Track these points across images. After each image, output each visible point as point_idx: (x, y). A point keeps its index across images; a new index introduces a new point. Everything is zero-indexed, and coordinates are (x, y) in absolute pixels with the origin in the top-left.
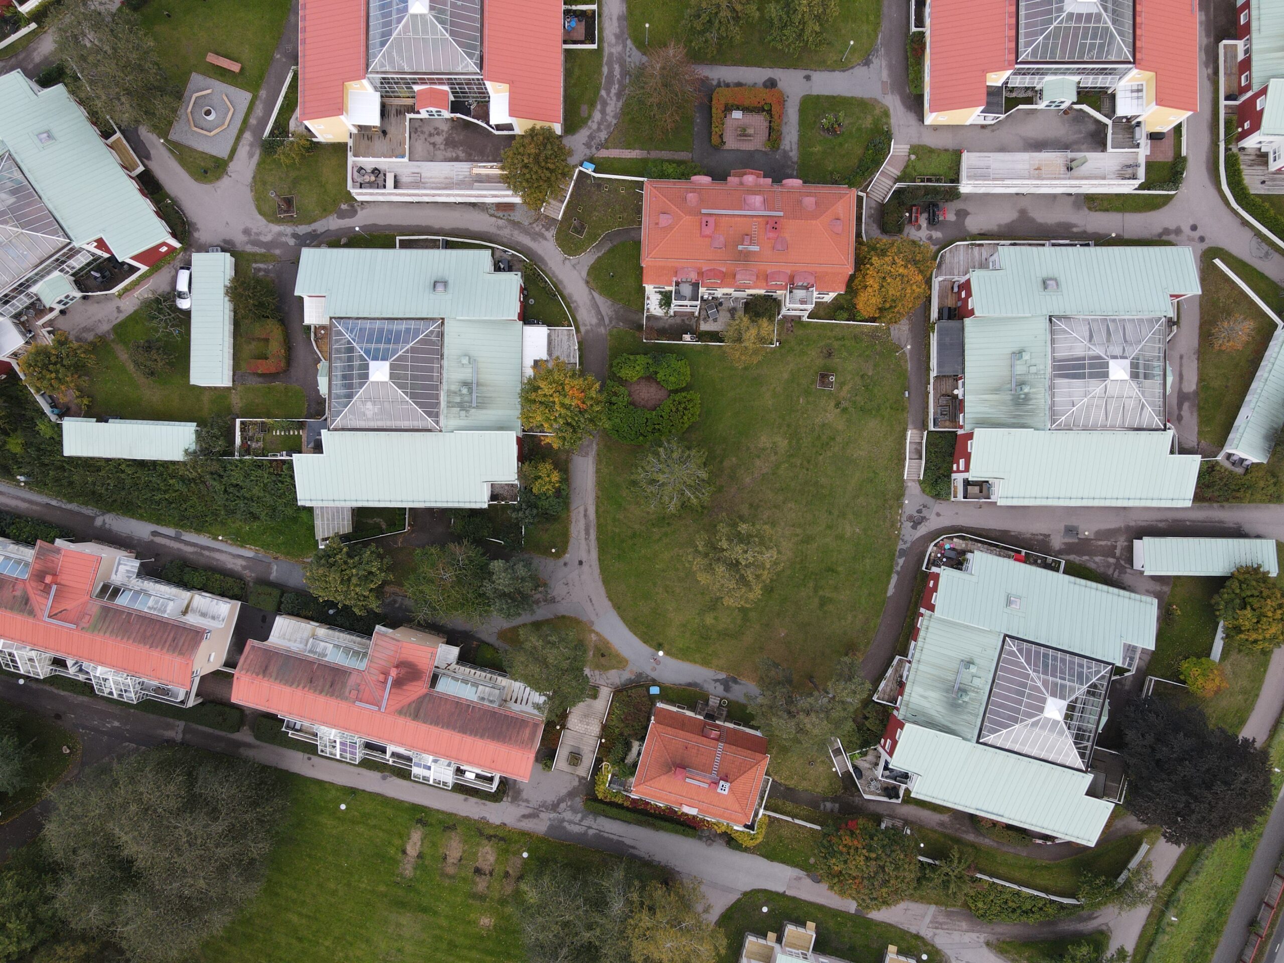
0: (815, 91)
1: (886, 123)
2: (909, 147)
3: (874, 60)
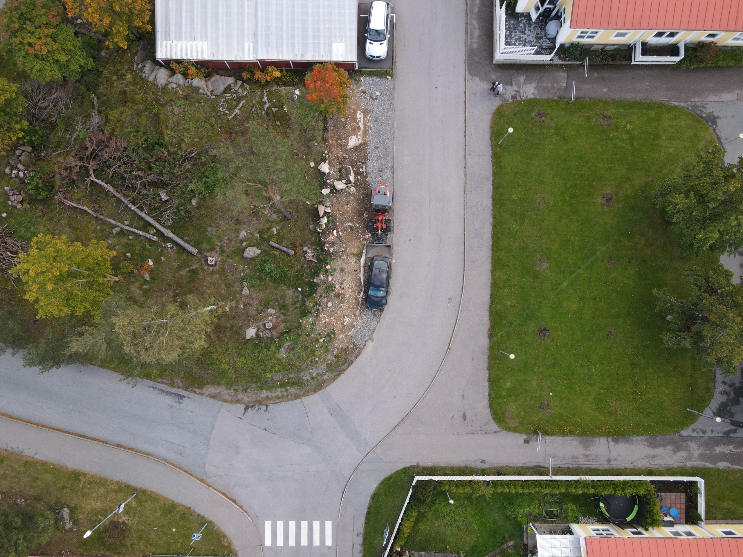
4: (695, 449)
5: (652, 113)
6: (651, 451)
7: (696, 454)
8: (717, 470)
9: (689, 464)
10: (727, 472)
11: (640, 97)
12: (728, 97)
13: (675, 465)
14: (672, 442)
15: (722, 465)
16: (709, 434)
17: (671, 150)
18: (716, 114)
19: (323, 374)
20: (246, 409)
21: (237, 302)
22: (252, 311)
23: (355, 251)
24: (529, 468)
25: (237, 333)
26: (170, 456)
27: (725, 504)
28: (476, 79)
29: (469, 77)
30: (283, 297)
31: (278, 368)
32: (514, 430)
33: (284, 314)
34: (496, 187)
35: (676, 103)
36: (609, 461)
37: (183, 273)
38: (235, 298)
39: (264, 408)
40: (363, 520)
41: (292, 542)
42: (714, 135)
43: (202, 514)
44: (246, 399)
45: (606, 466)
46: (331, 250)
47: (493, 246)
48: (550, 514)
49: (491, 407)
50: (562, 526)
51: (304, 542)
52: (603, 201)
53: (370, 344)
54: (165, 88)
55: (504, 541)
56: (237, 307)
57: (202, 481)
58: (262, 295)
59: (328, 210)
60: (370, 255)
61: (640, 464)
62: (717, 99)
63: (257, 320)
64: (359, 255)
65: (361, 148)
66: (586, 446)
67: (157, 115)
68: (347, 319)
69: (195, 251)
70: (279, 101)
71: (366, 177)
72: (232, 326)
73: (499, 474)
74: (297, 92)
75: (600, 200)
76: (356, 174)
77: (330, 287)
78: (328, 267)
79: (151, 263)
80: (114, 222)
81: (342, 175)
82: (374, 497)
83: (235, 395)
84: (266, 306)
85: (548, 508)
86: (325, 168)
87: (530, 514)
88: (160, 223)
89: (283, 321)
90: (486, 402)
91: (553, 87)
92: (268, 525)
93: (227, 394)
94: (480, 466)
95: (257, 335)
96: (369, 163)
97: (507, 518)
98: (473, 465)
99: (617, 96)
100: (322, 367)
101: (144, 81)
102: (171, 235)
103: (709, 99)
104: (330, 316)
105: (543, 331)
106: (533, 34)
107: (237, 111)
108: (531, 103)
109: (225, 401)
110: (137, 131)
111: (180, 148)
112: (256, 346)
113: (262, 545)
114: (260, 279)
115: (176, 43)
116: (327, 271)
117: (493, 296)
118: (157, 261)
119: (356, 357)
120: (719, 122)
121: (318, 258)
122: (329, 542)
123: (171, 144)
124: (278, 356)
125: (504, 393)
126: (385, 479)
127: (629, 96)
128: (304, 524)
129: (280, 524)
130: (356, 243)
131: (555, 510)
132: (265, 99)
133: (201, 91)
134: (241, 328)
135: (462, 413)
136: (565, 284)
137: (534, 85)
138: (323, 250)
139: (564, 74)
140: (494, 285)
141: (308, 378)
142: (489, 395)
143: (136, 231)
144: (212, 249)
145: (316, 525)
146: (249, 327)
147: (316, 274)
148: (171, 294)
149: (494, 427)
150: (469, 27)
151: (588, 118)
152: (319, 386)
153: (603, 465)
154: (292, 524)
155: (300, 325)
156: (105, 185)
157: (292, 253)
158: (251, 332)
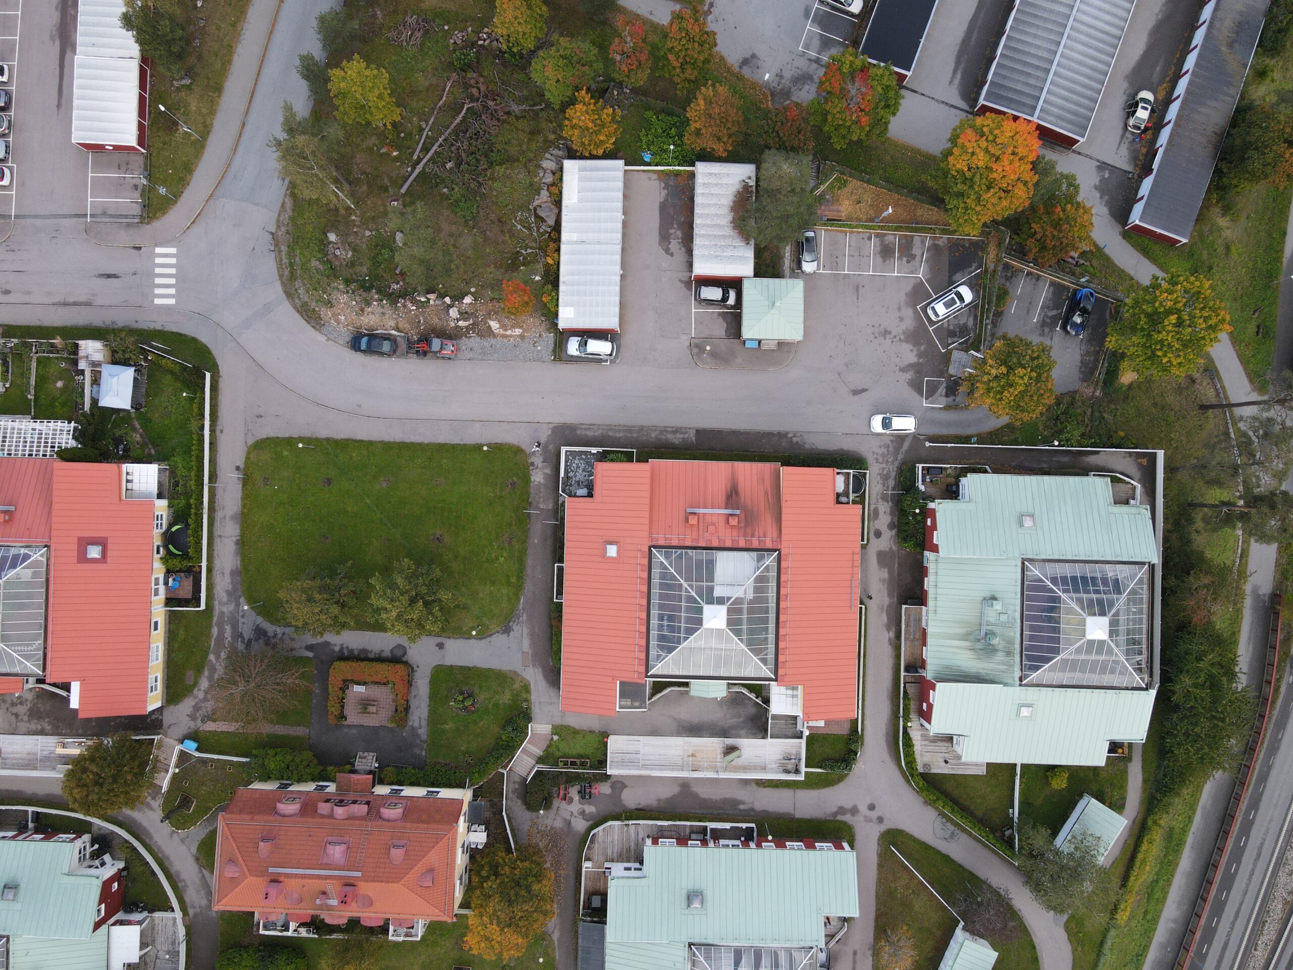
0: (448, 662)
1: (526, 700)
2: (550, 727)
3: (515, 627)
4: (228, 609)
5: (513, 580)
6: (227, 572)
7: (225, 609)
8: (211, 627)
9: (216, 603)
10: (209, 635)
11: (529, 570)
12: (526, 644)
13: (215, 591)
14: (235, 590)
15: (215, 631)
16: (241, 620)
17: (481, 595)
18: (511, 633)
19: (300, 299)
20: (272, 233)
21: (359, 226)
22: (351, 239)
23: (400, 325)
24: (215, 469)
25: (333, 225)
26: (233, 168)
27: (181, 632)
28: (550, 432)
29: (552, 426)
30: (361, 265)
31: (303, 260)
32: (248, 457)
33: (347, 265)
34: (454, 447)
35: (522, 600)
36: (220, 537)
37: (386, 181)
38: (363, 224)
39: (272, 248)
40: (175, 330)
41: (158, 270)
42: (493, 631)
43: (184, 195)
44: (280, 233)
45: (216, 534)
46: (399, 305)
47: (404, 443)
48: (176, 484)
49: (268, 438)
50: (166, 493)
51: (158, 281)
52: (438, 536)
53: (323, 338)
54: (539, 167)
55: (155, 446)
56: (355, 225)
57: (211, 195)
58: (364, 246)
59: (432, 302)
60: (398, 339)
61: (217, 563)
62: (525, 635)
63: (343, 243)
64: (398, 329)
65: (490, 332)
66: (233, 518)
67: (518, 160)
68: (343, 318)
69: (403, 191)
70: (529, 263)
71: (466, 337)
72: (338, 222)
73: (211, 444)
74: (538, 278)
75: (438, 532)
76: (467, 327)
77: (369, 304)
78: (385, 302)
79: (395, 154)
80: (430, 123)
81: (464, 315)
82: (194, 340)
83: (284, 225)
84: (354, 250)
85: (181, 482)
86: (468, 300)
87: (176, 468)
88: (429, 161)
89: (341, 264)
90: (272, 435)
91: (539, 498)
92: (173, 250)
93: (286, 217)
94: (219, 428)
95: (331, 242)
96: (478, 339)
97: (174, 449)
98: (219, 423)
99: (530, 552)
100: (305, 298)
101: (546, 150)
102: (417, 171)
103: (524, 629)
104: (345, 303)
105: (329, 481)
106: (582, 478)
107: (519, 227)
108: (527, 479)
109: (279, 215)
110: (506, 143)
111: (489, 179)
112: (321, 241)
113: (156, 245)
114: (377, 245)
115: (577, 176)
116: (382, 300)
117: (361, 441)
118: (396, 159)
119: (313, 327)
120: (505, 636)
121: (393, 293)
122: (157, 301)
123: (493, 172)
124: (313, 260)
125: (278, 449)
126: (209, 349)
127: (530, 562)
128: (173, 281)
129: (173, 261)
130: (407, 326)
131: (179, 489)
132: (529, 251)
133: (537, 197)
134: (337, 229)
135: (262, 414)
136: (368, 502)
137: (542, 481)
138: (399, 297)
139: (550, 507)
140: (371, 443)
141: (297, 287)
142: (278, 438)
143: (422, 141)
144: (405, 206)
145: (172, 291)
146: (337, 236)
147: (379, 291)
148: (368, 171)
149: (251, 442)
150: (596, 427)
151: (510, 525)
152: (289, 295)
153: (218, 531)
154: (173, 271)
155: (337, 278)
156: (461, 116)
157: (397, 272)
158: (332, 237)
